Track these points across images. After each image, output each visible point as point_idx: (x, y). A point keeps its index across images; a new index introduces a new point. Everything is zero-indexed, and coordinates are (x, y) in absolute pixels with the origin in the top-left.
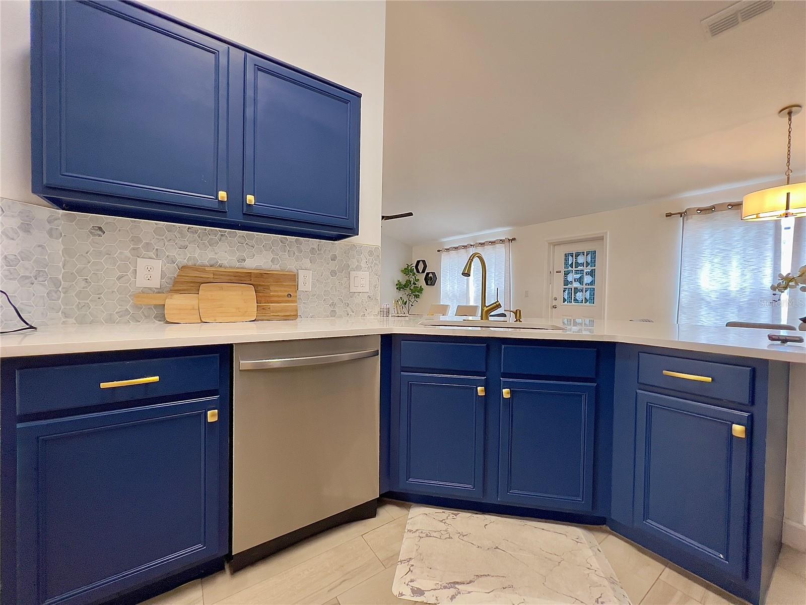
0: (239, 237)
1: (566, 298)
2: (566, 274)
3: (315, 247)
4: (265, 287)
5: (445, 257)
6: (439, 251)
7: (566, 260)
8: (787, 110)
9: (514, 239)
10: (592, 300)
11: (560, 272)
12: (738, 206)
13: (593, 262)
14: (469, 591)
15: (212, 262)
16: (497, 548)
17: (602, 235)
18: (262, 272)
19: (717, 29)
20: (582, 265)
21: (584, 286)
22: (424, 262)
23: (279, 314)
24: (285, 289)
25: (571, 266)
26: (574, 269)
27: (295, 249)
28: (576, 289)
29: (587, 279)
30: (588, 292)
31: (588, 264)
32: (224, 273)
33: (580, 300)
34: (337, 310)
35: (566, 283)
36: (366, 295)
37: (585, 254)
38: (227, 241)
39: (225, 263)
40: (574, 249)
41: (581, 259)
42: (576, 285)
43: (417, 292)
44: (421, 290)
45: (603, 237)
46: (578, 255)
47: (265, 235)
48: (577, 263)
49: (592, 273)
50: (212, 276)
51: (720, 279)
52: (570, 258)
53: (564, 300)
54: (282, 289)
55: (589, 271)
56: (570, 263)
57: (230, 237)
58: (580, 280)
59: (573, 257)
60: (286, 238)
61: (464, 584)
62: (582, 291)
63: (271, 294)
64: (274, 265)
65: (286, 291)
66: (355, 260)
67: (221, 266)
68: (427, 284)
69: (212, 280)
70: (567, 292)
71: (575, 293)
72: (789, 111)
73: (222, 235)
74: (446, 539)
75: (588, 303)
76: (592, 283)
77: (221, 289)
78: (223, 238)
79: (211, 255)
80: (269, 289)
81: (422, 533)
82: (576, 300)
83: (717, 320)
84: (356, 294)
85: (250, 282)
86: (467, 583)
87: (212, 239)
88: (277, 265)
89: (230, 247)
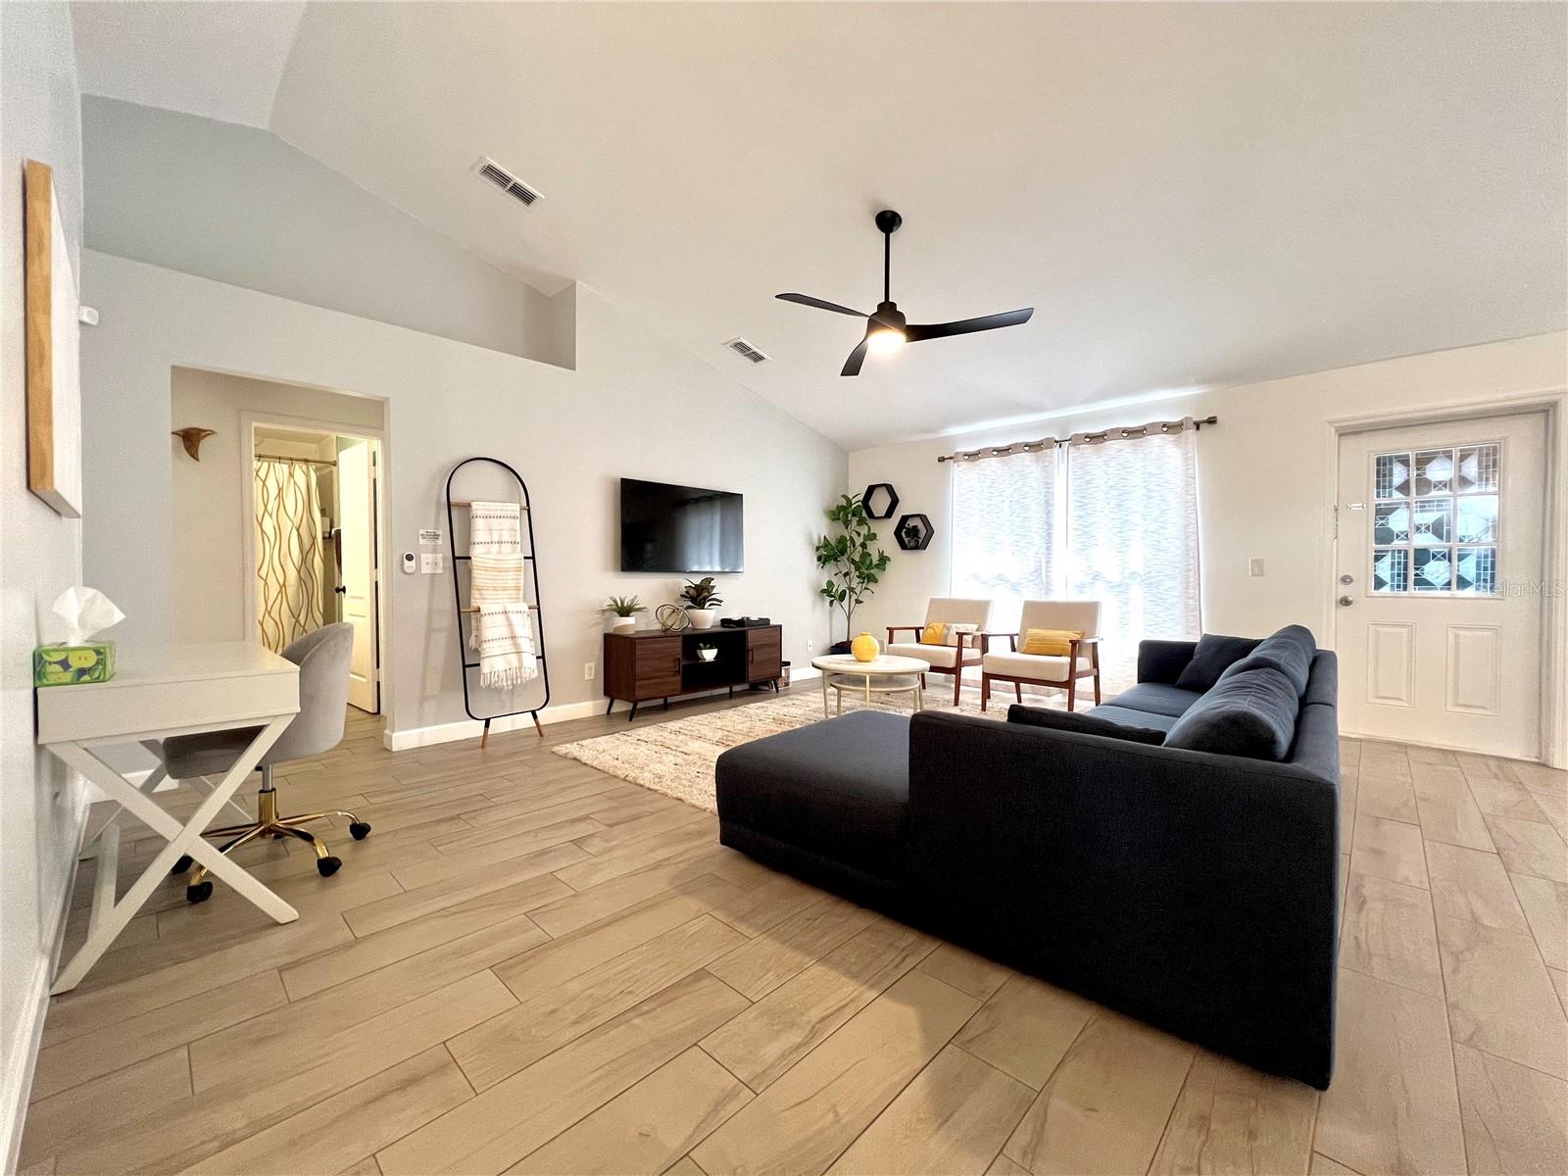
1: (1386, 577)
2: (1385, 512)
5: (961, 475)
6: (942, 460)
7: (1384, 474)
9: (1212, 421)
11: (1360, 508)
22: (889, 488)
25: (1404, 488)
26: (1414, 497)
35: (1384, 536)
37: (1456, 457)
40: (1411, 444)
41: (1439, 471)
42: (1424, 541)
43: (869, 570)
44: (883, 560)
46: (1423, 461)
48: (1424, 482)
52: (1398, 468)
53: (1380, 583)
56: (1397, 481)
59: (1408, 466)
68: (904, 546)
70: (1387, 559)
71: (1421, 563)
75: (1471, 591)
82: (1420, 582)
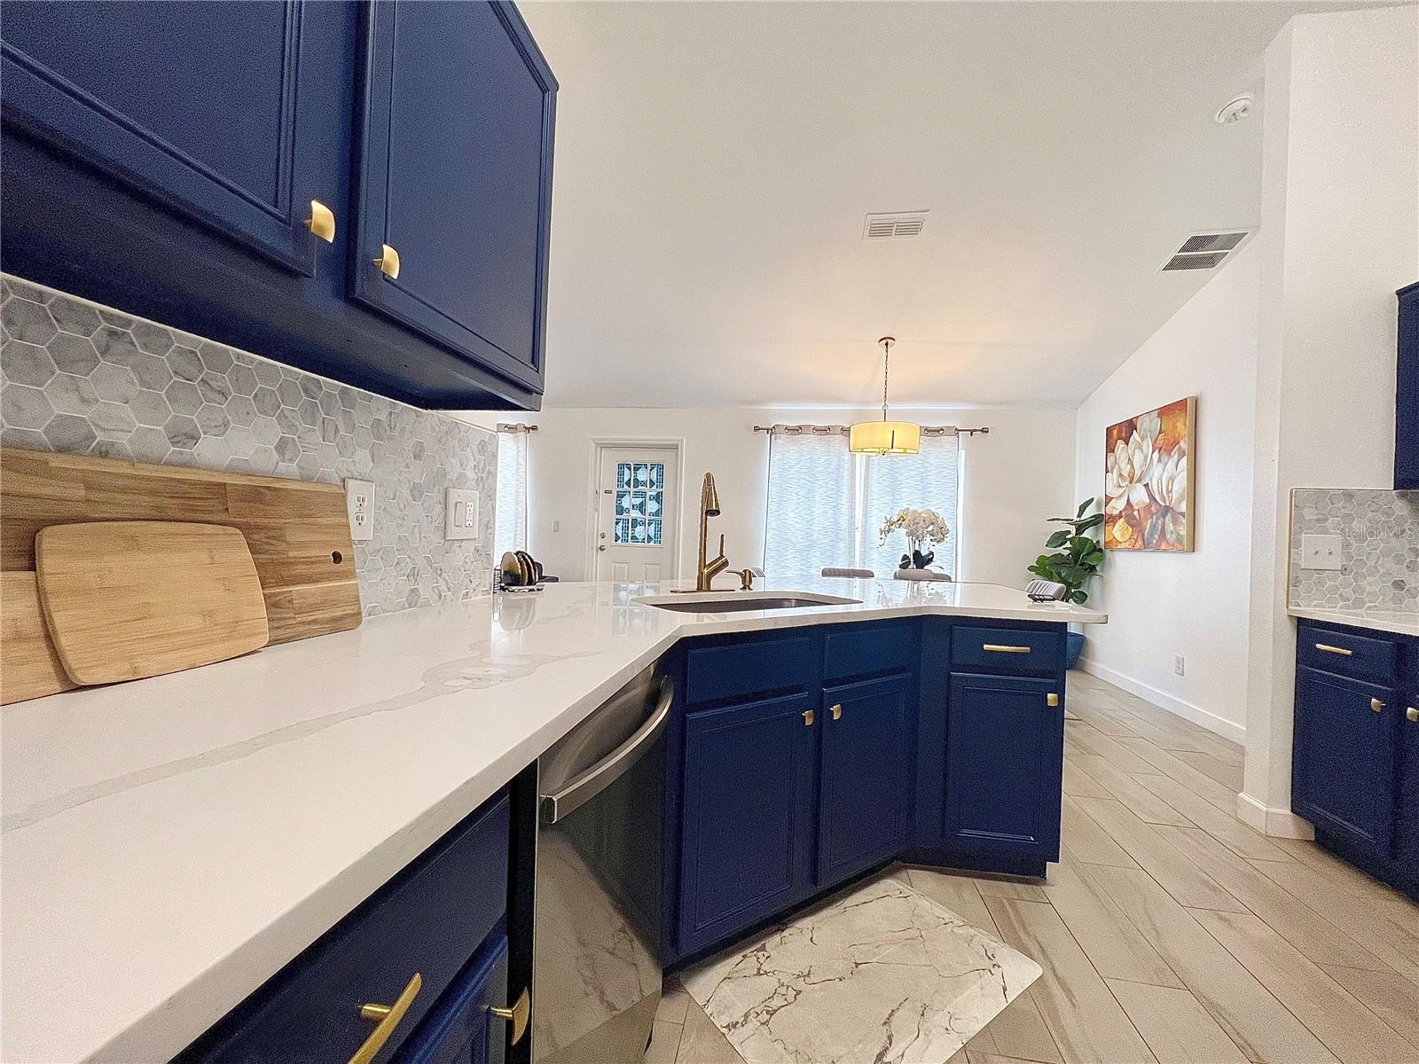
0: (181, 352)
1: (620, 534)
2: (620, 496)
3: (383, 416)
4: (271, 533)
7: (621, 474)
8: (884, 341)
9: (534, 428)
10: (657, 537)
11: (610, 492)
12: (846, 431)
13: (661, 481)
14: (900, 1054)
15: (67, 436)
16: (857, 965)
17: (676, 443)
18: (257, 482)
19: (879, 230)
20: (644, 484)
21: (647, 517)
23: (318, 615)
24: (325, 538)
25: (628, 483)
26: (632, 489)
27: (340, 420)
28: (635, 520)
29: (652, 506)
30: (653, 525)
31: (652, 483)
32: (132, 483)
33: (640, 538)
34: (420, 587)
35: (620, 510)
36: (471, 546)
37: (649, 468)
38: (131, 360)
39: (123, 441)
40: (632, 458)
41: (642, 475)
42: (635, 514)
45: (677, 445)
46: (638, 467)
47: (261, 363)
48: (636, 480)
49: (658, 498)
50: (83, 493)
51: (806, 516)
52: (626, 471)
53: (617, 538)
54: (317, 537)
55: (654, 494)
56: (626, 479)
57: (145, 346)
58: (641, 507)
59: (630, 470)
60: (318, 380)
61: (887, 1048)
62: (644, 524)
63: (291, 554)
64: (283, 461)
65: (326, 544)
66: (455, 462)
67: (104, 454)
69: (83, 509)
70: (621, 524)
71: (634, 526)
72: (887, 341)
73: (112, 333)
74: (795, 998)
75: (652, 543)
76: (658, 513)
77: (134, 543)
78: (118, 347)
79: (63, 405)
80: (281, 538)
81: (758, 1014)
82: (634, 538)
83: (802, 565)
84: (457, 544)
85: (223, 517)
86: (890, 1045)
87: (69, 340)
88: (291, 460)
89: (143, 382)
